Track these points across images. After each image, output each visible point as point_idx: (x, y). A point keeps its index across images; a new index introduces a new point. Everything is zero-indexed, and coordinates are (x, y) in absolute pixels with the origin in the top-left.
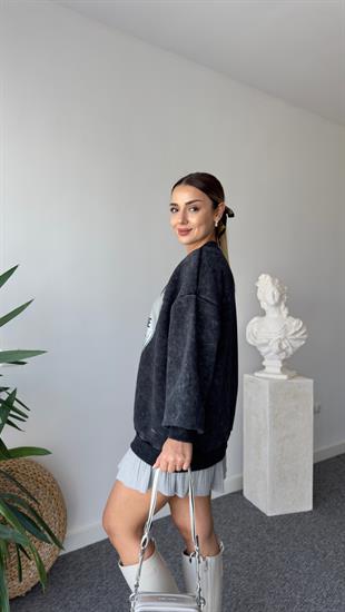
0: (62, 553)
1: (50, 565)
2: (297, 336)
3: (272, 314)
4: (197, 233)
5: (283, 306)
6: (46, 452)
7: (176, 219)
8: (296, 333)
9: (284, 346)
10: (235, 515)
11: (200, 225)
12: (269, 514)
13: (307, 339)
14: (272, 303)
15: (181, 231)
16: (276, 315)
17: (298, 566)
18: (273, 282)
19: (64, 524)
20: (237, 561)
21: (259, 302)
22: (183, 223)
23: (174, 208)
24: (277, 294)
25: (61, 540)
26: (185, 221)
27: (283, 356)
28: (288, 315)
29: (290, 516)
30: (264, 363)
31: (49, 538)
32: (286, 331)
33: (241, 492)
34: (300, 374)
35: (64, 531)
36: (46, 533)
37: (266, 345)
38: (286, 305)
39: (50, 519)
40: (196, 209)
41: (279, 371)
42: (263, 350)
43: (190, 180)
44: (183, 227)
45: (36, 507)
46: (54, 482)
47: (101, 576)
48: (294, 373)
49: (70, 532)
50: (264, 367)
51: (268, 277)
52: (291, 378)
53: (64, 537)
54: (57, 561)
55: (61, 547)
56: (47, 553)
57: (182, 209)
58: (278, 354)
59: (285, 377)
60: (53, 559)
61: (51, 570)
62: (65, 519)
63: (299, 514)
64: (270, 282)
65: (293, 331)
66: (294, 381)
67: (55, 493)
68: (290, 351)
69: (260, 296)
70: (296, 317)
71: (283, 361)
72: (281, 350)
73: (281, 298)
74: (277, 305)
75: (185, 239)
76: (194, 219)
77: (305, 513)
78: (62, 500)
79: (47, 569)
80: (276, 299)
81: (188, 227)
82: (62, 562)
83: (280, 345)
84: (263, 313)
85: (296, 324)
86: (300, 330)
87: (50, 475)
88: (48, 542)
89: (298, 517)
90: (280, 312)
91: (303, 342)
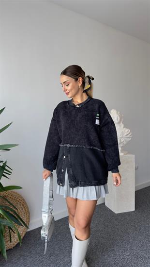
0: (29, 230)
1: (23, 235)
2: (128, 136)
5: (121, 123)
6: (21, 188)
9: (122, 141)
10: (102, 214)
12: (116, 212)
13: (132, 138)
14: (117, 122)
16: (118, 127)
17: (129, 234)
19: (29, 218)
20: (103, 233)
24: (119, 118)
25: (27, 225)
27: (121, 145)
28: (124, 127)
29: (125, 213)
31: (23, 224)
32: (123, 134)
33: (104, 204)
34: (129, 153)
35: (29, 221)
36: (21, 222)
38: (123, 123)
39: (22, 216)
45: (16, 211)
46: (24, 200)
48: (126, 152)
49: (31, 222)
51: (115, 111)
53: (29, 224)
54: (26, 234)
55: (28, 228)
56: (22, 230)
59: (122, 154)
60: (25, 233)
61: (24, 237)
62: (29, 216)
63: (129, 212)
64: (116, 113)
65: (126, 134)
66: (126, 155)
67: (25, 205)
68: (125, 143)
70: (127, 128)
72: (121, 143)
73: (120, 120)
74: (119, 123)
77: (132, 212)
78: (28, 208)
79: (22, 237)
82: (29, 235)
85: (127, 131)
86: (129, 134)
87: (22, 198)
88: (22, 226)
89: (129, 214)
90: (120, 126)
91: (130, 139)
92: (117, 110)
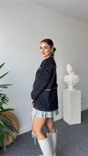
0: (19, 134)
2: (77, 80)
3: (70, 74)
4: (47, 54)
5: (73, 72)
6: (14, 110)
7: (42, 50)
8: (76, 79)
9: (73, 82)
10: (61, 125)
11: (47, 52)
12: (70, 124)
14: (70, 71)
15: (42, 53)
16: (71, 74)
17: (77, 137)
18: (71, 66)
19: (19, 127)
20: (62, 136)
21: (67, 71)
22: (43, 52)
23: (41, 48)
24: (71, 69)
26: (44, 51)
27: (73, 85)
28: (75, 74)
30: (68, 87)
32: (74, 78)
33: (63, 119)
34: (78, 89)
35: (19, 129)
36: (14, 130)
37: (69, 82)
38: (74, 72)
39: (15, 126)
40: (46, 48)
41: (72, 89)
42: (68, 83)
43: (45, 41)
44: (43, 53)
45: (11, 123)
46: (16, 117)
47: (28, 140)
48: (76, 89)
49: (20, 130)
50: (68, 88)
51: (69, 65)
52: (75, 90)
53: (19, 131)
54: (17, 137)
55: (18, 133)
56: (15, 135)
57: (43, 48)
58: (72, 84)
59: (74, 90)
61: (16, 139)
62: (19, 126)
63: (77, 124)
66: (76, 91)
67: (16, 120)
68: (75, 83)
69: (67, 69)
70: (76, 75)
71: (73, 86)
72: (73, 83)
73: (73, 70)
74: (72, 72)
75: (44, 55)
76: (46, 50)
77: (79, 124)
78: (18, 122)
79: (15, 139)
80: (71, 70)
81: (44, 52)
82: (18, 137)
83: (72, 82)
84: (68, 74)
85: (76, 77)
86: (78, 78)
87: (15, 115)
88: (15, 132)
89: (77, 125)
90: (72, 74)
91: (78, 81)
92: (70, 65)
